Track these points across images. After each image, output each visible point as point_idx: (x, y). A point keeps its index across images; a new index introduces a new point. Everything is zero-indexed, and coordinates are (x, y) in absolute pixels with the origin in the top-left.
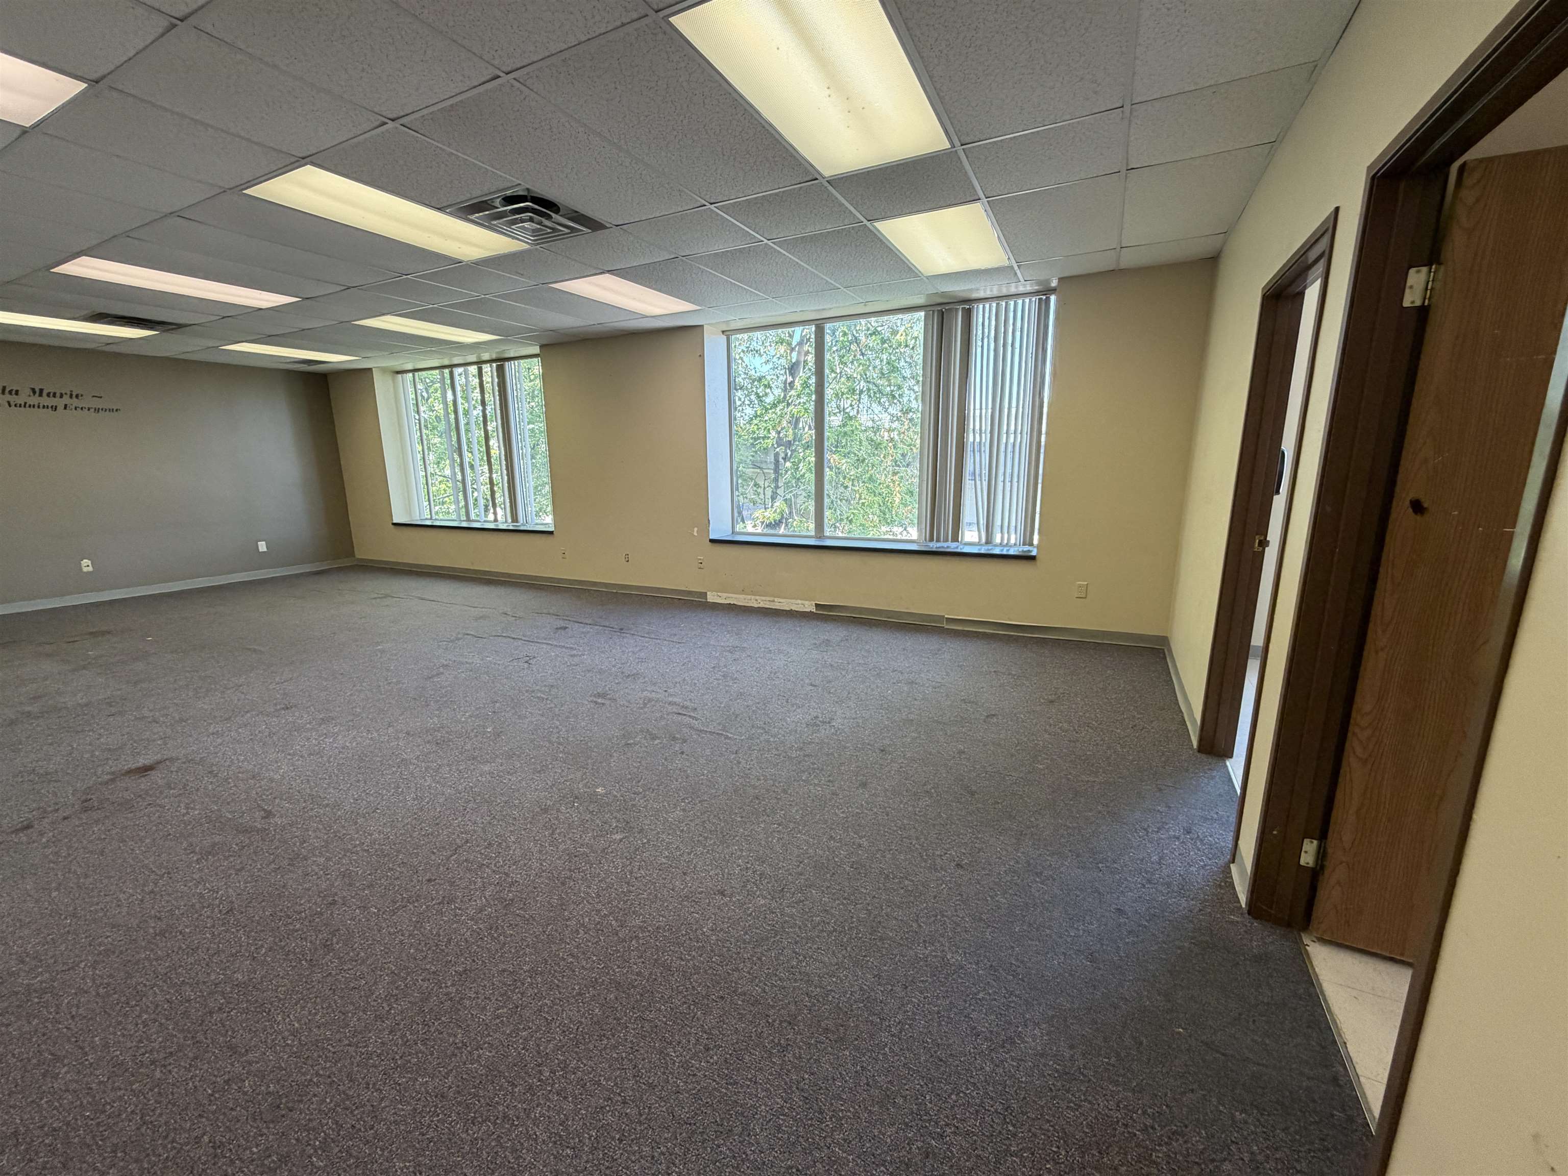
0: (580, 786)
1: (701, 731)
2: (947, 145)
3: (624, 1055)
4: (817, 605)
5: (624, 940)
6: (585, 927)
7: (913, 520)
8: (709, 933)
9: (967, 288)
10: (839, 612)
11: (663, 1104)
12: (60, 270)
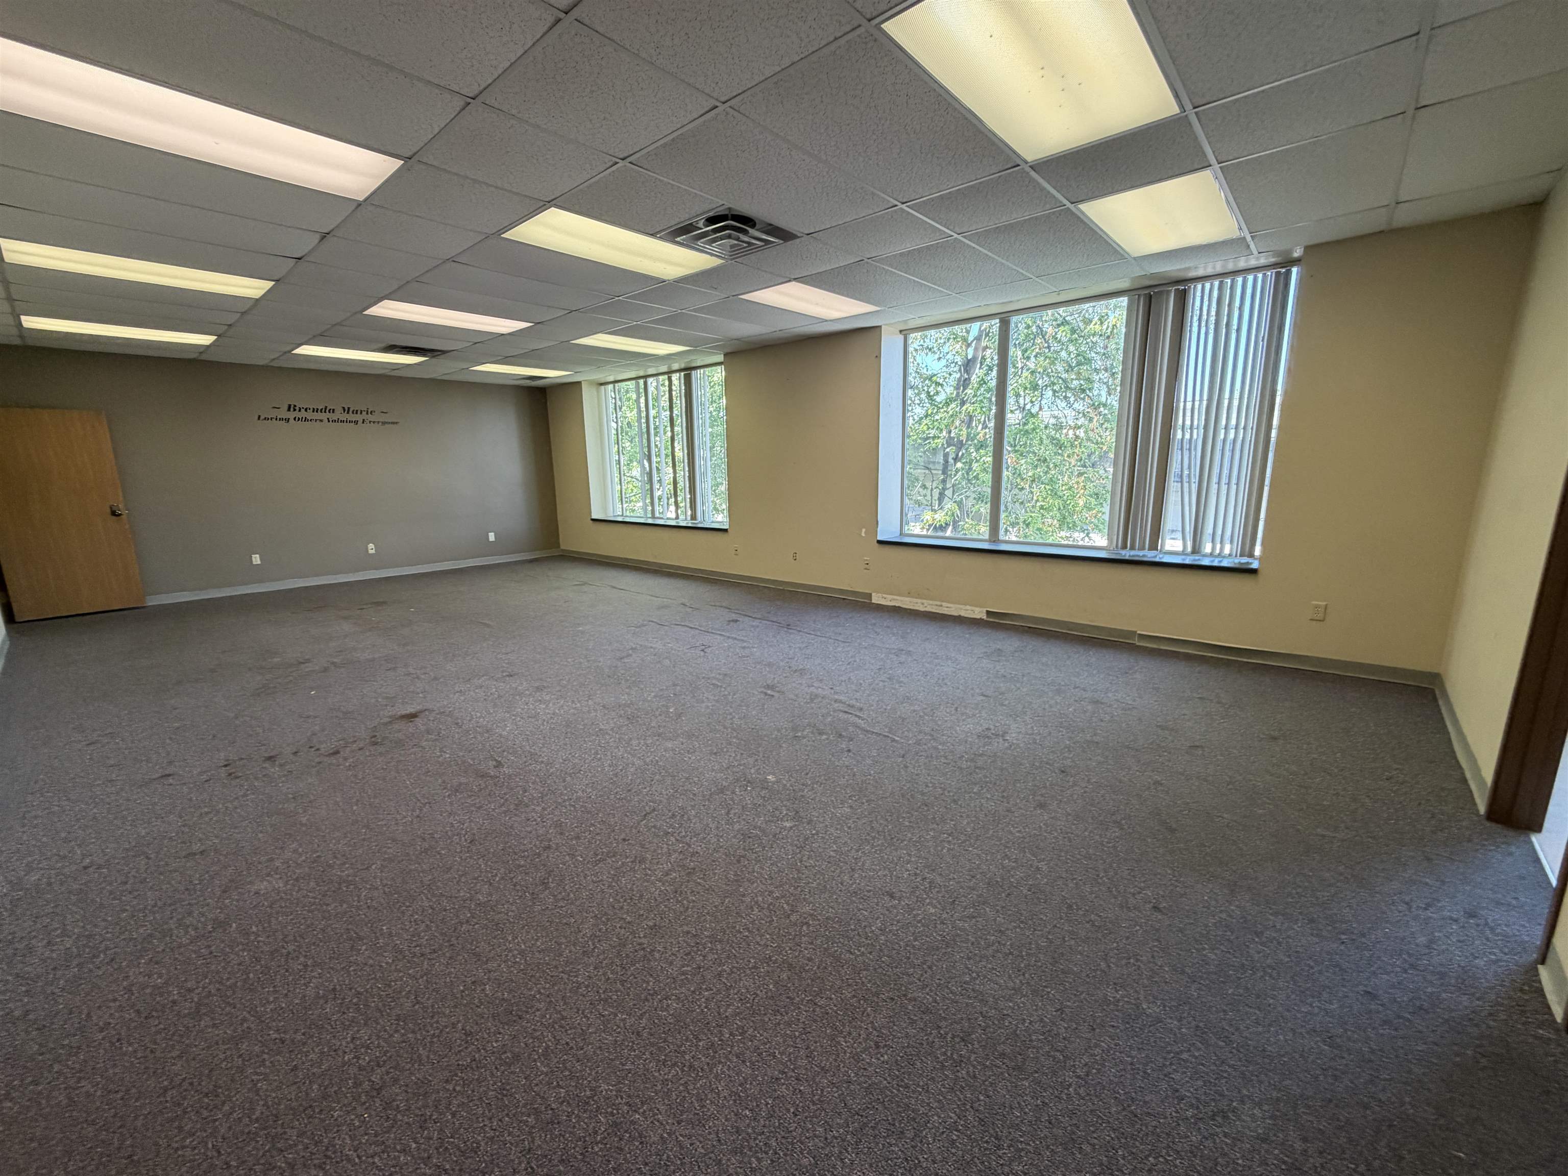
0: (753, 771)
1: (867, 731)
2: (1176, 110)
3: (797, 1034)
4: (988, 613)
5: (795, 924)
6: (759, 906)
7: (1101, 527)
8: (878, 932)
9: (1183, 266)
10: (1012, 620)
11: (835, 1089)
12: (369, 312)
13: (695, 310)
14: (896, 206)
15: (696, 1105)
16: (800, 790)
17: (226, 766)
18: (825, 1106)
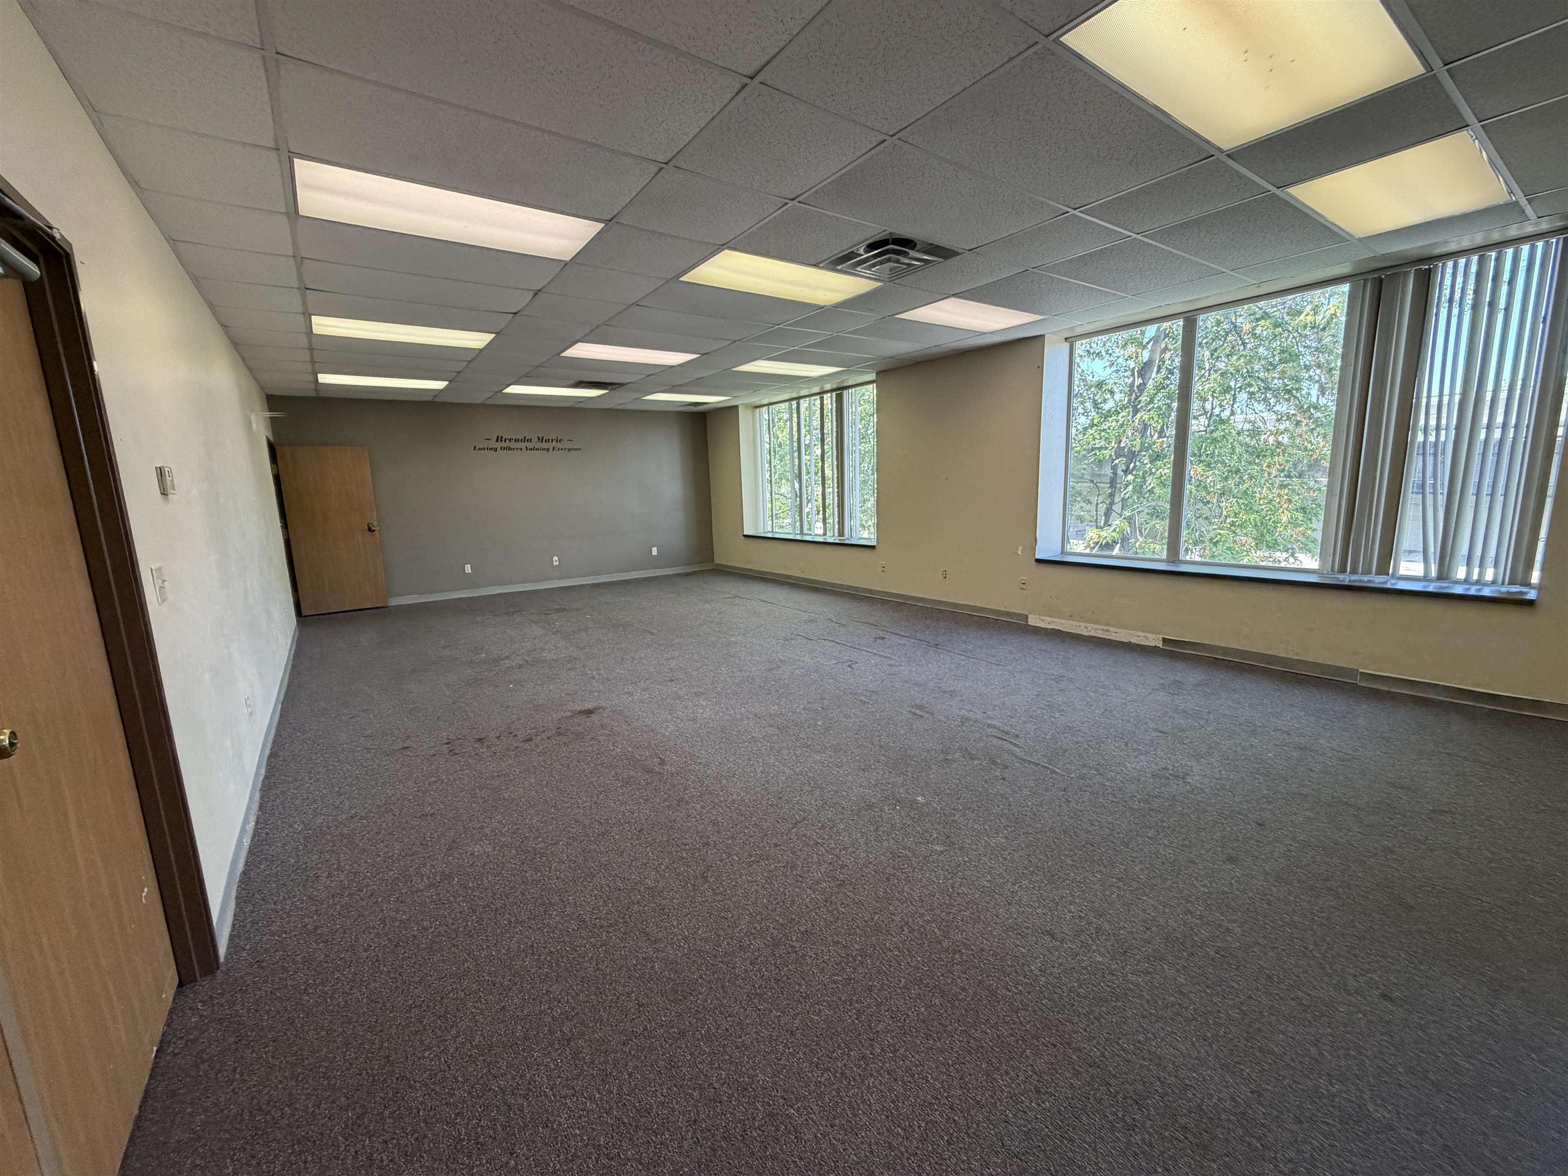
0: (902, 790)
1: (1024, 760)
2: (1421, 71)
3: (950, 1062)
4: (1164, 640)
5: (947, 951)
6: (910, 926)
7: (1311, 545)
8: (1037, 972)
9: (1426, 243)
10: (1195, 650)
11: (992, 1127)
12: (565, 354)
13: (851, 333)
14: (1068, 212)
15: (849, 1113)
16: (951, 815)
17: (447, 744)
18: (981, 1141)
